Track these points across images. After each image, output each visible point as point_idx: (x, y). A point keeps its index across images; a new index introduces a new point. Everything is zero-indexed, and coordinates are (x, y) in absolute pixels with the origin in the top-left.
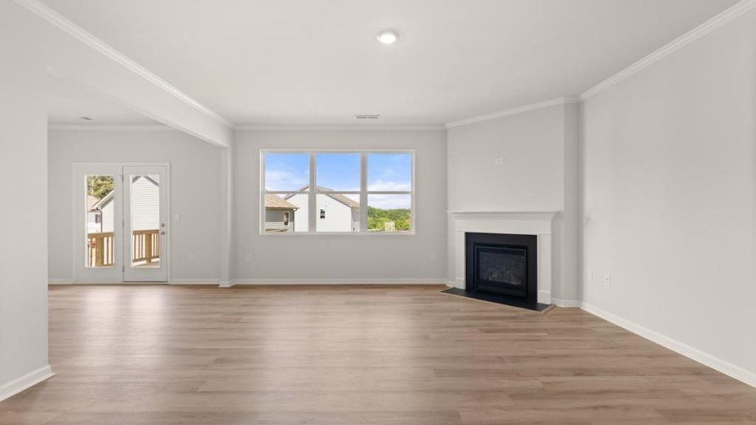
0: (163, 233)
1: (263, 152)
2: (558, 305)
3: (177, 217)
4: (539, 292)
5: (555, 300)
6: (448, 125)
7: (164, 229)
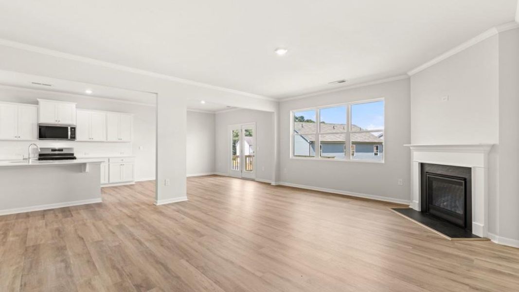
0: (254, 156)
1: (293, 112)
2: (492, 240)
3: (258, 148)
4: (473, 223)
5: (490, 234)
6: (410, 73)
7: (255, 154)
